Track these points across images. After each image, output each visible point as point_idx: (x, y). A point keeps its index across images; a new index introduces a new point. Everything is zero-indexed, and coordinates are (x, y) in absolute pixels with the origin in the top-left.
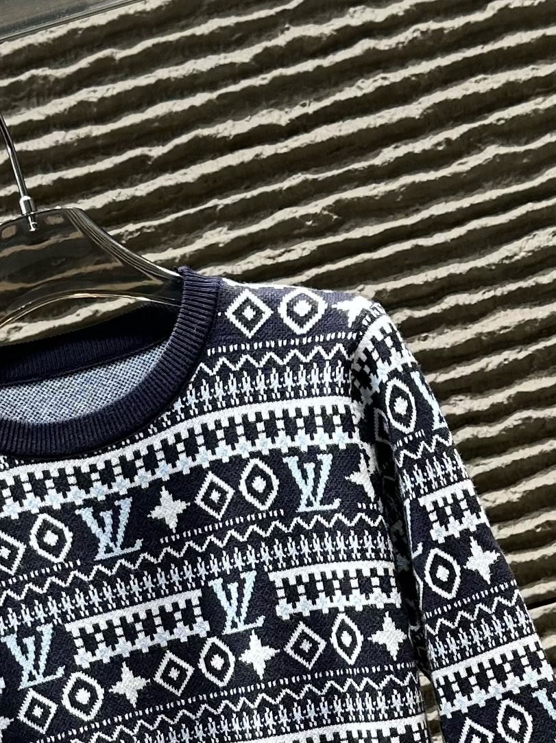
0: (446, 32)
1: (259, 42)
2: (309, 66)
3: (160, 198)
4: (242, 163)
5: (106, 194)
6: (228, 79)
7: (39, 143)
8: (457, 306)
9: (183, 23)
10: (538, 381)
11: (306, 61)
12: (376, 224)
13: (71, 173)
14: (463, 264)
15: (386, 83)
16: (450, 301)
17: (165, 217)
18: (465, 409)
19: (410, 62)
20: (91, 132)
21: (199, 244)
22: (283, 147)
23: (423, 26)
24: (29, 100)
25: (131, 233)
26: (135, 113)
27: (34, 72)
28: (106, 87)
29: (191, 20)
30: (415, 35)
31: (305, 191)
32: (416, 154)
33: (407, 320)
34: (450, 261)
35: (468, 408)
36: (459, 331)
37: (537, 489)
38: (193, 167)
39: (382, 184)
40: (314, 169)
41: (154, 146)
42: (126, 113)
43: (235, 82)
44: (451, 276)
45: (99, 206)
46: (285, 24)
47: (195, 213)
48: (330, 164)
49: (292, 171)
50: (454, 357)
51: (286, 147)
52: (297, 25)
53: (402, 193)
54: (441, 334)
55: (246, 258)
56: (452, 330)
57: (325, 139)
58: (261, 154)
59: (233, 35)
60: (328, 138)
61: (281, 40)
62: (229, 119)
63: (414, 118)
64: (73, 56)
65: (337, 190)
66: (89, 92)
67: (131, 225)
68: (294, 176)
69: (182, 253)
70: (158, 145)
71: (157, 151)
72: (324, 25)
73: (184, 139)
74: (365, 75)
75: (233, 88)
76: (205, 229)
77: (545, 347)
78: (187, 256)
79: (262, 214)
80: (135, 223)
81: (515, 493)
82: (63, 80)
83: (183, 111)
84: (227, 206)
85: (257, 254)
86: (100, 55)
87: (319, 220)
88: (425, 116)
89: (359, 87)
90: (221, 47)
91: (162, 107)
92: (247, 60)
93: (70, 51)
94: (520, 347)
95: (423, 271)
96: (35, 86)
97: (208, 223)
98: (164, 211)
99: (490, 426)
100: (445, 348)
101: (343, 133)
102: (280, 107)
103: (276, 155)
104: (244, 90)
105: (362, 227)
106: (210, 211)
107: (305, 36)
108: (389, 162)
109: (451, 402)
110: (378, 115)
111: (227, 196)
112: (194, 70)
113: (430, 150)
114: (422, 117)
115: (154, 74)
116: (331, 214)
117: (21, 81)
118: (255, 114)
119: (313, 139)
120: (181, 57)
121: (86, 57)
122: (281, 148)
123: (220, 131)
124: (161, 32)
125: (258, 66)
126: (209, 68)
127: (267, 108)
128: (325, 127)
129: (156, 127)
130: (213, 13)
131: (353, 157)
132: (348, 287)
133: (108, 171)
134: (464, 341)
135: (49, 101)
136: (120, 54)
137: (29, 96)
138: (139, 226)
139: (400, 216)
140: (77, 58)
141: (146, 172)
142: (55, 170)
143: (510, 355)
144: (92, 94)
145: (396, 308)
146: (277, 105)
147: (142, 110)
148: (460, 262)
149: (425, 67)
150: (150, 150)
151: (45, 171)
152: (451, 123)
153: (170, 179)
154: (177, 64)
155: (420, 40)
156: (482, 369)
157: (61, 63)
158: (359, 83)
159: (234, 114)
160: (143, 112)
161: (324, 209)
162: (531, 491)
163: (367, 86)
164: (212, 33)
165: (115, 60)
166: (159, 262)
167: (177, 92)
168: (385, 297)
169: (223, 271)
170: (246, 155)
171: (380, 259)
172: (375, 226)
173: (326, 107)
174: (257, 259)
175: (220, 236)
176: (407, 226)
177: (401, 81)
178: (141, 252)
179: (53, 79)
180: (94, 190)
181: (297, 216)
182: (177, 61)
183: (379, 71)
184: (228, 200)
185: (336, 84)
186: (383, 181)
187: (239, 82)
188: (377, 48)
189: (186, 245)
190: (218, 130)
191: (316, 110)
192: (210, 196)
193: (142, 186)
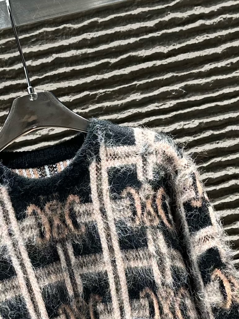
0: (233, 19)
1: (157, 19)
2: (177, 29)
3: (114, 80)
4: (148, 67)
5: (92, 77)
6: (144, 32)
7: (65, 55)
8: (232, 130)
9: (127, 9)
11: (176, 27)
12: (201, 95)
13: (78, 68)
14: (235, 113)
15: (208, 38)
17: (115, 87)
18: (233, 172)
19: (218, 30)
20: (87, 51)
21: (128, 99)
23: (224, 16)
24: (62, 37)
25: (101, 93)
26: (105, 44)
27: (65, 25)
28: (94, 33)
29: (130, 8)
30: (221, 19)
31: (172, 80)
32: (219, 68)
33: (211, 135)
34: (230, 112)
35: (234, 172)
36: (232, 141)
38: (127, 68)
39: (204, 79)
40: (177, 71)
41: (112, 58)
42: (102, 44)
43: (147, 34)
44: (230, 118)
45: (89, 81)
46: (168, 12)
47: (127, 87)
48: (183, 70)
49: (168, 72)
50: (229, 151)
51: (166, 62)
52: (173, 12)
53: (212, 83)
54: (224, 141)
55: (147, 106)
56: (229, 140)
57: (182, 59)
58: (156, 64)
59: (146, 15)
60: (183, 59)
61: (167, 18)
62: (143, 49)
63: (218, 53)
64: (81, 20)
65: (185, 80)
66: (87, 35)
67: (101, 90)
68: (168, 74)
69: (121, 103)
70: (114, 58)
71: (113, 61)
72: (184, 13)
73: (125, 56)
74: (200, 34)
75: (145, 37)
76: (131, 93)
78: (124, 104)
79: (154, 89)
80: (103, 89)
82: (77, 29)
83: (125, 45)
84: (140, 84)
85: (152, 105)
86: (93, 20)
87: (178, 92)
88: (223, 52)
89: (197, 39)
90: (142, 20)
91: (116, 43)
92: (152, 26)
93: (80, 17)
95: (218, 116)
96: (65, 31)
97: (132, 91)
98: (116, 85)
100: (226, 147)
101: (189, 58)
103: (162, 65)
104: (150, 38)
105: (195, 96)
106: (134, 86)
107: (176, 17)
108: (207, 71)
109: (227, 169)
110: (204, 51)
112: (130, 28)
113: (224, 66)
114: (222, 53)
115: (114, 29)
116: (183, 90)
117: (60, 29)
118: (155, 47)
119: (177, 59)
120: (125, 23)
121: (86, 20)
122: (164, 62)
124: (118, 12)
125: (156, 28)
126: (137, 28)
127: (159, 46)
128: (182, 54)
129: (114, 51)
130: (139, 6)
131: (193, 68)
132: (187, 120)
133: (93, 67)
134: (234, 145)
135: (70, 38)
136: (101, 20)
137: (62, 35)
138: (104, 90)
139: (210, 92)
140: (83, 21)
141: (108, 69)
142: (71, 66)
144: (88, 36)
145: (207, 130)
146: (163, 45)
147: (108, 43)
148: (234, 113)
149: (224, 33)
150: (110, 60)
151: (67, 66)
152: (233, 56)
153: (118, 72)
154: (123, 26)
155: (223, 22)
157: (77, 22)
158: (197, 38)
159: (145, 47)
160: (108, 44)
161: (180, 88)
163: (200, 39)
164: (139, 14)
165: (98, 22)
166: (112, 106)
167: (123, 37)
168: (203, 125)
169: (138, 111)
170: (150, 64)
171: (202, 109)
172: (200, 96)
173: (183, 47)
174: (152, 107)
175: (137, 96)
176: (213, 97)
177: (214, 38)
178: (104, 101)
179: (72, 29)
180: (87, 75)
181: (169, 90)
182: (123, 24)
183: (205, 33)
184: (141, 82)
185: (187, 38)
186: (204, 78)
187: (148, 34)
188: (205, 23)
189: (123, 100)
190: (139, 53)
191: (179, 47)
192: (134, 80)
193: (106, 74)
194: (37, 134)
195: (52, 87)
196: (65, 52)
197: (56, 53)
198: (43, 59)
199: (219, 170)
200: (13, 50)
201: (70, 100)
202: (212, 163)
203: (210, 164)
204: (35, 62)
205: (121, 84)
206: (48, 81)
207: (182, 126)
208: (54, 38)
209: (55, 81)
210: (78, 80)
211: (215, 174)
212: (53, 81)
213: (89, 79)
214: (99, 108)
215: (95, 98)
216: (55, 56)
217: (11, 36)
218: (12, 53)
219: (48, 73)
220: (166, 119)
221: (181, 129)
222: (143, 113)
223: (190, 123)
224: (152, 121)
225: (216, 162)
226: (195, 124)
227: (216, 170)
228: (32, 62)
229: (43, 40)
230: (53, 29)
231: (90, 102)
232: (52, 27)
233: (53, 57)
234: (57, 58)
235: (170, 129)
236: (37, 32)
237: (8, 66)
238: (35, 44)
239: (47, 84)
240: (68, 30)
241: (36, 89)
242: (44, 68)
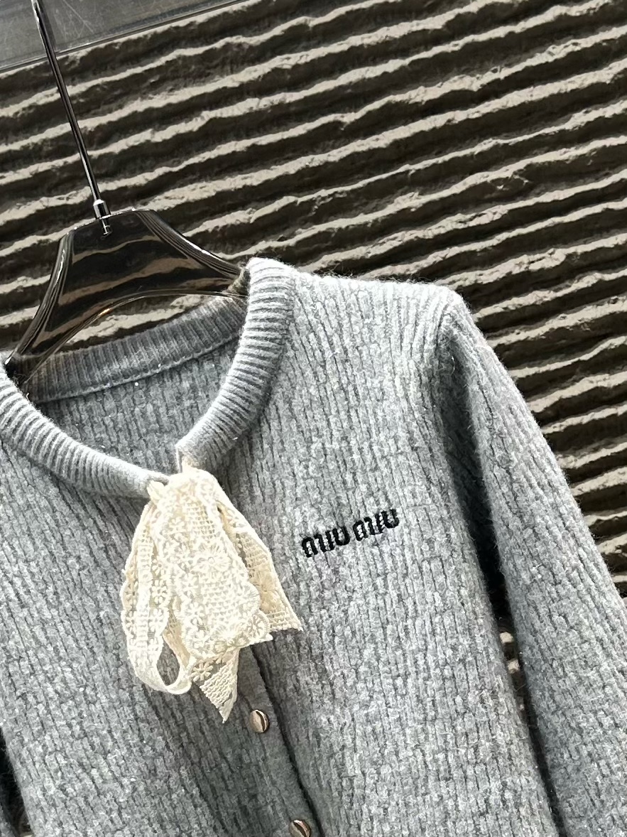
1: (451, 9)
2: (500, 32)
3: (352, 164)
4: (434, 129)
5: (298, 160)
6: (421, 45)
11: (498, 27)
12: (567, 188)
13: (264, 140)
15: (578, 48)
17: (357, 182)
19: (601, 28)
20: (284, 98)
21: (391, 209)
22: (475, 112)
24: (223, 67)
25: (324, 199)
26: (328, 80)
27: (228, 39)
28: (299, 55)
30: (606, 1)
31: (496, 155)
32: (607, 119)
33: (597, 283)
38: (384, 133)
39: (573, 149)
40: (505, 134)
41: (346, 113)
42: (319, 80)
43: (427, 49)
45: (292, 172)
47: (387, 178)
48: (521, 129)
49: (483, 137)
51: (478, 112)
53: (593, 157)
55: (436, 223)
57: (516, 104)
58: (453, 119)
59: (425, 3)
60: (519, 103)
61: (473, 7)
62: (421, 85)
63: (604, 83)
64: (267, 24)
65: (527, 155)
66: (283, 60)
67: (323, 190)
68: (486, 141)
69: (374, 218)
70: (351, 112)
71: (349, 118)
73: (377, 105)
74: (556, 41)
75: (425, 55)
76: (397, 194)
78: (380, 220)
79: (452, 179)
80: (327, 189)
82: (257, 47)
83: (376, 77)
84: (419, 171)
85: (449, 218)
86: (294, 22)
87: (510, 184)
88: (616, 81)
89: (550, 53)
90: (413, 13)
91: (355, 74)
92: (439, 27)
93: (263, 18)
95: (613, 235)
96: (229, 53)
97: (398, 189)
98: (357, 177)
101: (534, 98)
102: (472, 72)
103: (468, 120)
104: (436, 56)
105: (552, 191)
106: (402, 176)
107: (497, 3)
108: (580, 127)
110: (569, 80)
111: (419, 162)
112: (387, 36)
113: (620, 115)
114: (613, 82)
115: (347, 41)
116: (522, 179)
117: (216, 49)
118: (448, 79)
119: (505, 104)
120: (373, 24)
121: (279, 25)
122: (473, 114)
123: (413, 96)
125: (451, 33)
126: (402, 34)
127: (458, 74)
128: (516, 92)
129: (350, 93)
131: (543, 122)
133: (301, 136)
135: (243, 69)
136: (314, 22)
137: (223, 64)
138: (331, 191)
139: (590, 180)
140: (271, 26)
141: (338, 138)
142: (248, 137)
144: (286, 61)
145: (587, 271)
146: (468, 71)
147: (334, 76)
149: (616, 32)
150: (343, 117)
151: (239, 137)
153: (363, 145)
154: (369, 32)
155: (612, 6)
157: (255, 31)
158: (550, 49)
159: (425, 81)
160: (335, 79)
161: (515, 173)
163: (558, 51)
165: (308, 27)
166: (351, 227)
167: (370, 59)
168: (575, 260)
169: (415, 235)
170: (438, 121)
171: (571, 223)
172: (565, 191)
173: (517, 73)
174: (448, 224)
175: (411, 201)
176: (597, 190)
177: (592, 47)
178: (332, 217)
179: (246, 47)
180: (287, 156)
181: (489, 181)
182: (369, 27)
183: (570, 37)
184: (420, 166)
185: (527, 51)
186: (573, 146)
187: (431, 49)
188: (569, 13)
189: (377, 211)
190: (410, 96)
191: (507, 75)
192: (401, 161)
193: (334, 152)
194: (174, 307)
195: (205, 191)
196: (232, 103)
197: (211, 109)
198: (179, 125)
199: (620, 367)
200: (106, 107)
201: (250, 218)
202: (602, 352)
203: (599, 354)
204: (161, 132)
205: (372, 172)
206: (194, 177)
207: (525, 266)
208: (204, 72)
209: (210, 175)
210: (265, 171)
211: (612, 376)
212: (205, 176)
213: (292, 167)
214: (320, 233)
215: (309, 210)
216: (207, 115)
217: (100, 73)
218: (104, 114)
219: (192, 157)
220: (485, 250)
221: (523, 273)
222: (429, 239)
223: (544, 258)
224: (451, 258)
225: (613, 347)
226: (557, 260)
227: (614, 368)
228: (153, 133)
229: (178, 77)
230: (200, 50)
231: (298, 222)
232: (197, 47)
233: (203, 118)
234: (212, 121)
235: (494, 274)
236: (162, 61)
237: (95, 146)
238: (157, 90)
239: (191, 183)
240: (235, 49)
241: (167, 198)
242: (183, 145)
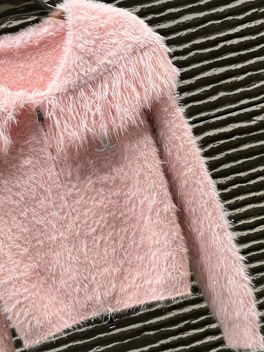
10: (200, 40)
16: (168, 11)
37: (201, 79)
77: (203, 27)
81: (193, 80)
94: (193, 28)
99: (183, 56)
143: (190, 31)
156: (180, 36)
162: (199, 79)
